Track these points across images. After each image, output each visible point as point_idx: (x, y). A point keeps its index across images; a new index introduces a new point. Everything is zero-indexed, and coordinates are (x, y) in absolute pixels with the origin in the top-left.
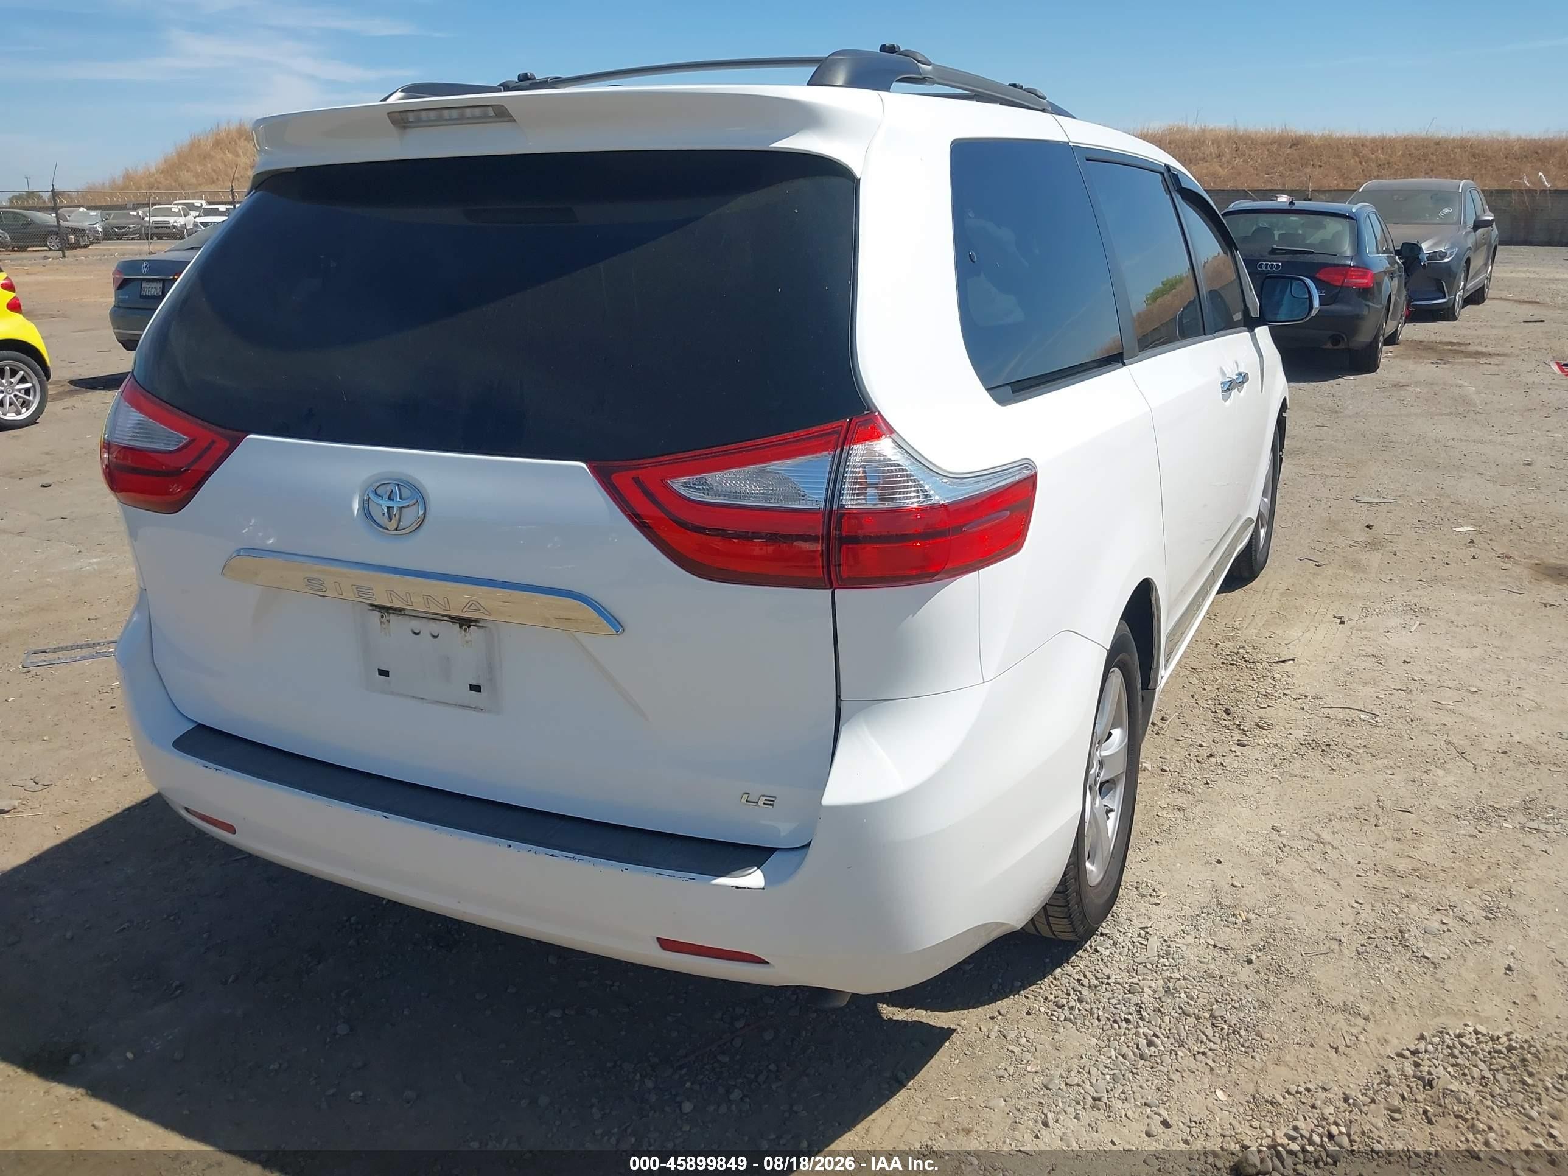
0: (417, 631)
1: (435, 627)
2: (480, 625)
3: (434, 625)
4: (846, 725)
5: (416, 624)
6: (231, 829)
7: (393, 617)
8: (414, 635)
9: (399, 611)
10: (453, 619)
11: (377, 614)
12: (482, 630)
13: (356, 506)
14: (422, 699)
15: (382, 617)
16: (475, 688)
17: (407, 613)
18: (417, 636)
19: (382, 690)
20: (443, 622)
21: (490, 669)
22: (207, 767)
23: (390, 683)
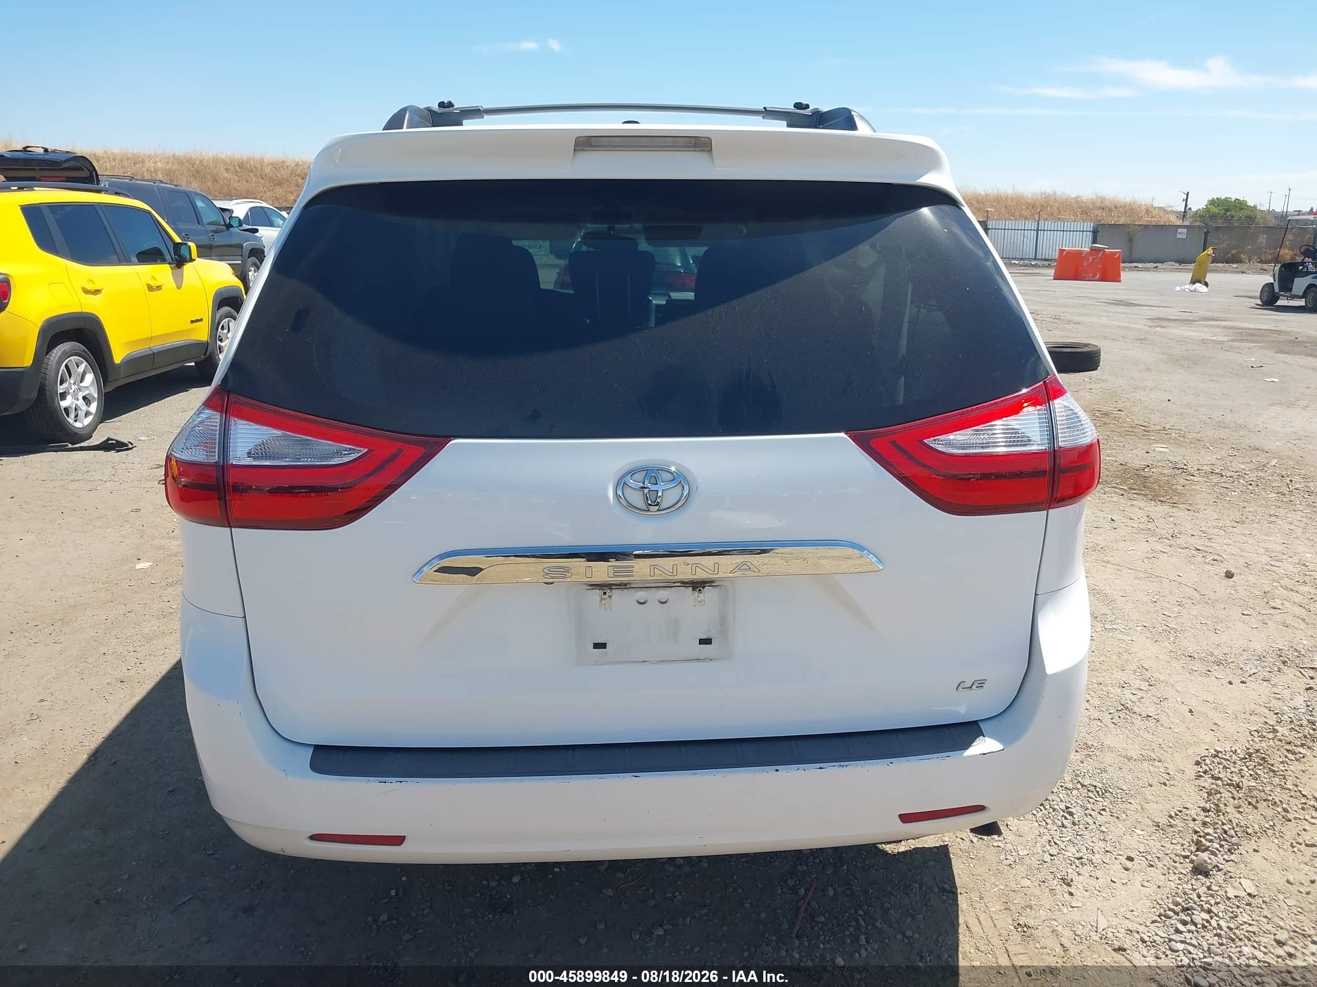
0: (642, 601)
1: (663, 594)
2: (714, 584)
3: (664, 591)
4: (1041, 613)
5: (641, 595)
6: (398, 840)
7: (616, 593)
8: (639, 605)
9: (623, 586)
10: (684, 584)
11: (598, 593)
12: (716, 589)
13: (611, 494)
14: (644, 661)
15: (605, 593)
16: (706, 641)
17: (632, 586)
18: (644, 605)
19: (597, 662)
20: (673, 588)
21: (723, 622)
22: (385, 782)
23: (606, 654)
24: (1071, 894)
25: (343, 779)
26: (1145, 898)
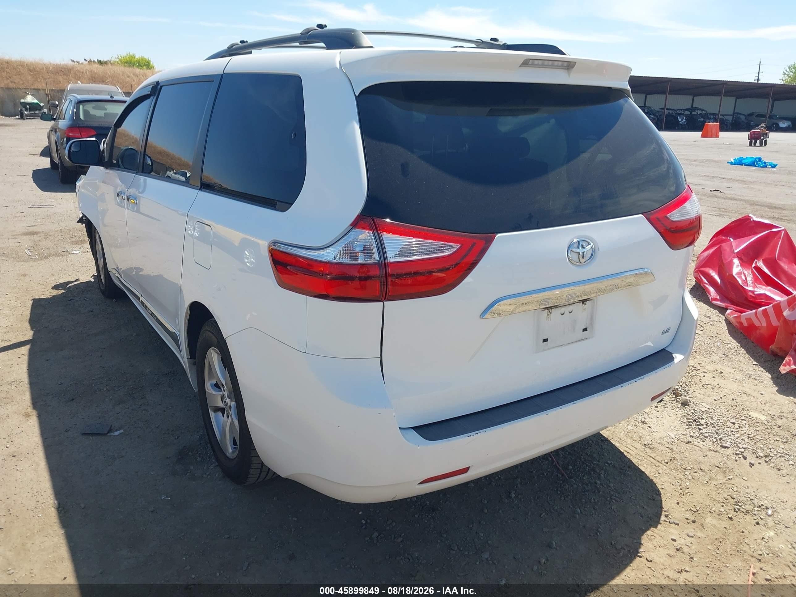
0: (563, 313)
1: (571, 308)
2: (591, 299)
5: (562, 310)
6: (466, 470)
7: (553, 310)
9: (556, 307)
10: (579, 301)
11: (546, 311)
12: (591, 301)
14: (562, 345)
15: (549, 312)
16: (585, 330)
17: (559, 306)
18: (563, 315)
19: (544, 349)
20: (575, 304)
21: (592, 318)
22: (470, 436)
23: (547, 344)
24: (649, 427)
25: (449, 440)
26: (675, 421)
